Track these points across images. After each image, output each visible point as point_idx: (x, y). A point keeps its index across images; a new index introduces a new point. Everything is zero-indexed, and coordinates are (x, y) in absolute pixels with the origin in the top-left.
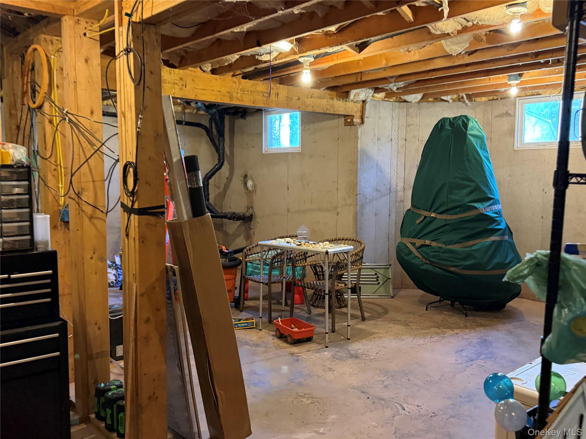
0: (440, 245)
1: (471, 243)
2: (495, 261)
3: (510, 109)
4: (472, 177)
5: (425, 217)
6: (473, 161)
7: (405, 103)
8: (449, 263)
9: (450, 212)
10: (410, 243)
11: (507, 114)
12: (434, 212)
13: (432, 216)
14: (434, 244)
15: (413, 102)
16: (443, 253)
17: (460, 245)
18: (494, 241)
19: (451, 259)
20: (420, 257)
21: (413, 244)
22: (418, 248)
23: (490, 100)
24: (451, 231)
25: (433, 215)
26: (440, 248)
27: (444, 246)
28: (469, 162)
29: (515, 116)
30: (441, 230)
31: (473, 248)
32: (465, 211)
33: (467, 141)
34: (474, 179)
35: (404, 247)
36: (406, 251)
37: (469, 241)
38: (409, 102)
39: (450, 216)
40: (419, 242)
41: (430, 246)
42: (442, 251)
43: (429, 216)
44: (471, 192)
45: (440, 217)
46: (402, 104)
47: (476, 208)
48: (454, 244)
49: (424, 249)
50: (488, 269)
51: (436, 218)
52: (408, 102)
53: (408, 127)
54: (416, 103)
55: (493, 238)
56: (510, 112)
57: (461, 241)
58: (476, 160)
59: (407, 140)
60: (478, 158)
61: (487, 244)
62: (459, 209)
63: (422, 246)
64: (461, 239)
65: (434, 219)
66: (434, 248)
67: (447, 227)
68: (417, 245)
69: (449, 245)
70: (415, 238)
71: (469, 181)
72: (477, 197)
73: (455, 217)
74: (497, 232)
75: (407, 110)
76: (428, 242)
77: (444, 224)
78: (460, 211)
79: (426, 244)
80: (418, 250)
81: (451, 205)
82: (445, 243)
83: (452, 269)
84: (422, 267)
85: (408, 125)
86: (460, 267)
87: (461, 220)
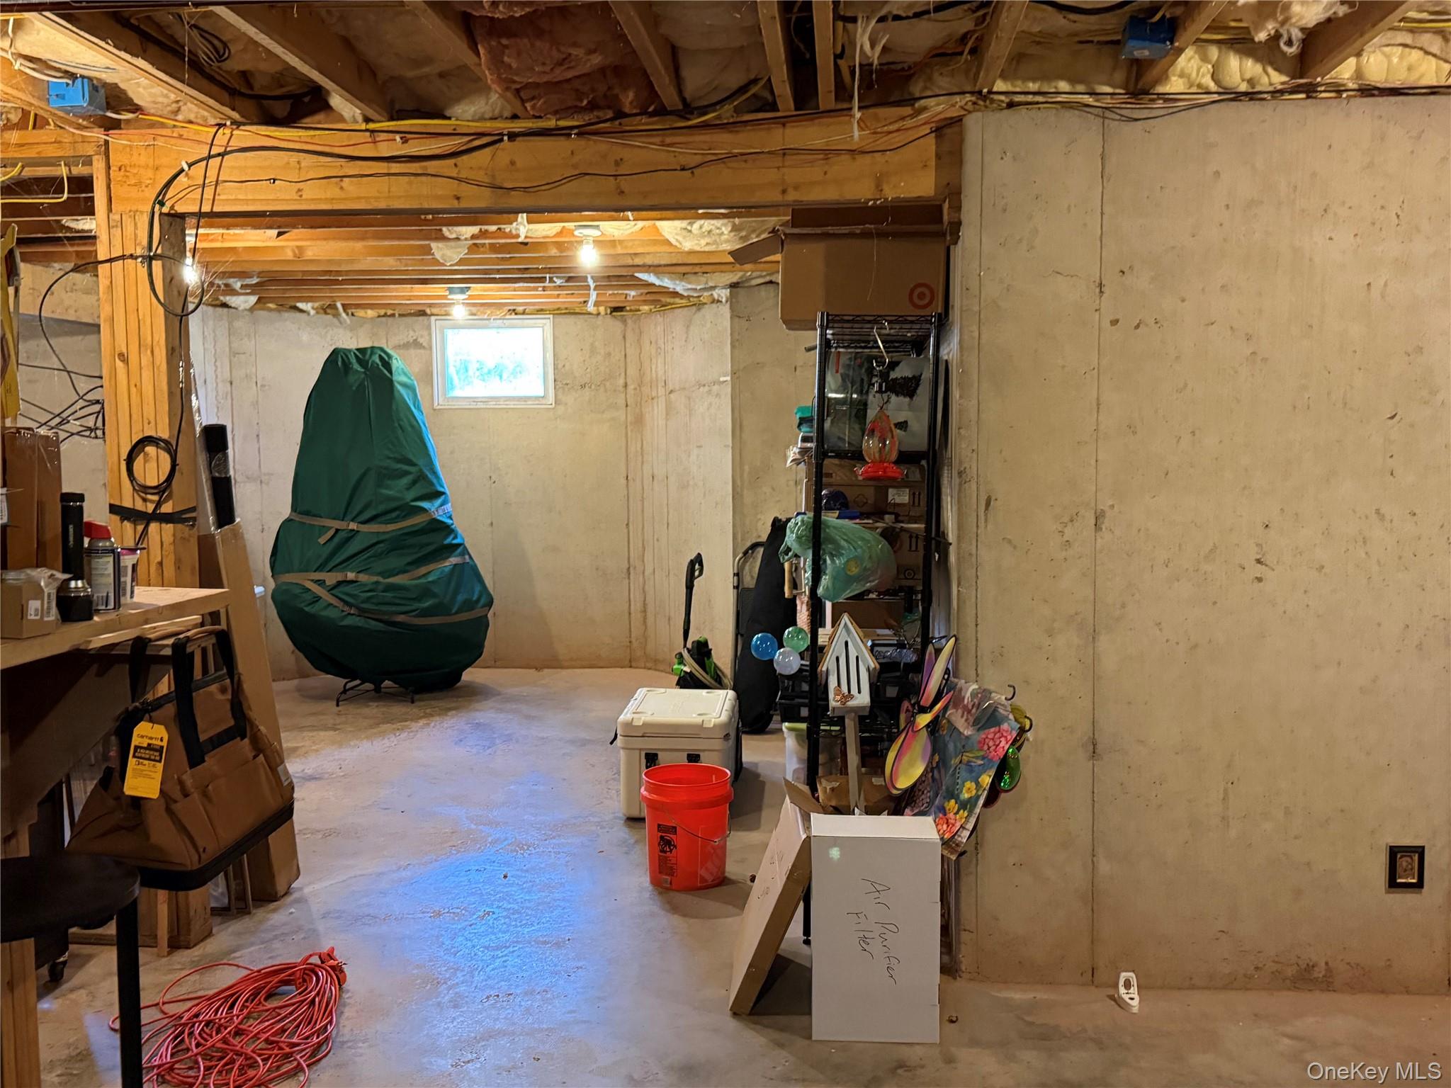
0: (375, 579)
1: (423, 570)
2: (460, 598)
3: (422, 336)
4: (411, 456)
5: (337, 531)
6: (410, 429)
7: (225, 310)
8: (394, 608)
9: (383, 519)
10: (312, 580)
11: (416, 344)
12: (352, 520)
13: (350, 528)
14: (363, 578)
15: (240, 309)
16: (383, 592)
17: (406, 576)
18: (455, 565)
19: (397, 601)
20: (338, 605)
21: (320, 583)
22: (331, 589)
23: (379, 316)
24: (388, 553)
25: (353, 526)
26: (377, 583)
27: (381, 579)
28: (403, 431)
29: (431, 348)
30: (372, 552)
31: (430, 579)
32: (405, 517)
33: (396, 393)
34: (414, 460)
35: (301, 591)
36: (308, 597)
37: (418, 567)
38: (234, 308)
39: (383, 526)
40: (331, 578)
41: (356, 582)
42: (381, 587)
43: (345, 528)
44: (414, 482)
45: (365, 528)
46: (220, 310)
47: (424, 510)
48: (397, 574)
49: (348, 589)
50: (453, 611)
51: (358, 531)
52: (231, 307)
53: (234, 357)
54: (246, 310)
55: (454, 560)
56: (421, 340)
57: (408, 568)
58: (412, 427)
59: (234, 384)
60: (415, 423)
61: (447, 570)
62: (394, 515)
63: (339, 583)
64: (409, 564)
65: (354, 533)
66: (365, 585)
67: (382, 545)
68: (328, 583)
69: (389, 577)
70: (321, 571)
71: (408, 465)
72: (424, 491)
73: (391, 527)
74: (456, 550)
75: (230, 323)
76: (351, 576)
77: (374, 541)
78: (398, 517)
79: (348, 579)
80: (333, 592)
81: (382, 508)
82: (382, 574)
83: (401, 618)
84: (345, 623)
85: (234, 354)
86: (414, 614)
87: (405, 531)
